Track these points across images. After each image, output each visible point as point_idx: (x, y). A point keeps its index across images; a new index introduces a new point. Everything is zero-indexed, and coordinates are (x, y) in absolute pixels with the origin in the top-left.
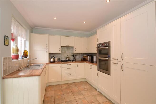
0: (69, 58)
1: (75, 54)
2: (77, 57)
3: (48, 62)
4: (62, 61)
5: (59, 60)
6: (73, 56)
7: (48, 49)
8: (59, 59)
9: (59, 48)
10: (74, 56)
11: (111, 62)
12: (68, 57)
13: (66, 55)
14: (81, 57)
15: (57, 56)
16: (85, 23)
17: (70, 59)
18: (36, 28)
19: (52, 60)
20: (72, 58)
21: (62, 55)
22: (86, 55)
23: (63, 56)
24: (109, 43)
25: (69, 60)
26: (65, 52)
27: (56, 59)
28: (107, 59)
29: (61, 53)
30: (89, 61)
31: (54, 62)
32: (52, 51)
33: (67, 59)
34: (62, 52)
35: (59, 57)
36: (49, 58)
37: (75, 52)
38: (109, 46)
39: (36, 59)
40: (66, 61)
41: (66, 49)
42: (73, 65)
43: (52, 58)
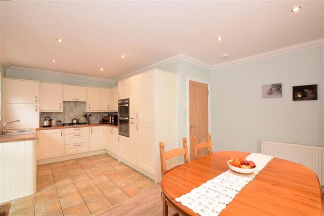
0: (78, 120)
1: (89, 114)
2: (92, 119)
3: (38, 126)
4: (64, 125)
5: (59, 123)
6: (86, 116)
7: (38, 106)
8: (60, 121)
9: (60, 104)
10: (88, 116)
11: (130, 121)
12: (75, 119)
13: (72, 116)
14: (100, 118)
15: (56, 117)
16: (102, 69)
17: (80, 122)
18: (12, 67)
19: (46, 123)
20: (83, 120)
21: (64, 115)
22: (107, 115)
23: (66, 116)
24: (128, 99)
25: (78, 123)
26: (71, 110)
27: (54, 122)
28: (127, 118)
29: (62, 111)
30: (111, 123)
31: (50, 126)
32: (47, 109)
33: (75, 121)
34: (64, 110)
35: (60, 118)
36: (40, 120)
37: (88, 110)
38: (129, 104)
39: (19, 121)
40: (72, 124)
41: (72, 105)
42: (85, 130)
43: (45, 120)
